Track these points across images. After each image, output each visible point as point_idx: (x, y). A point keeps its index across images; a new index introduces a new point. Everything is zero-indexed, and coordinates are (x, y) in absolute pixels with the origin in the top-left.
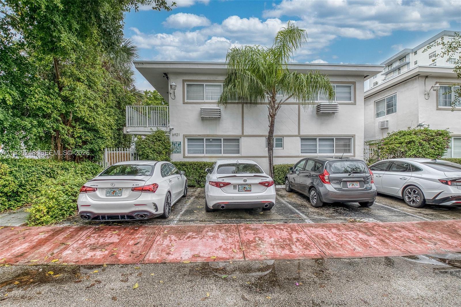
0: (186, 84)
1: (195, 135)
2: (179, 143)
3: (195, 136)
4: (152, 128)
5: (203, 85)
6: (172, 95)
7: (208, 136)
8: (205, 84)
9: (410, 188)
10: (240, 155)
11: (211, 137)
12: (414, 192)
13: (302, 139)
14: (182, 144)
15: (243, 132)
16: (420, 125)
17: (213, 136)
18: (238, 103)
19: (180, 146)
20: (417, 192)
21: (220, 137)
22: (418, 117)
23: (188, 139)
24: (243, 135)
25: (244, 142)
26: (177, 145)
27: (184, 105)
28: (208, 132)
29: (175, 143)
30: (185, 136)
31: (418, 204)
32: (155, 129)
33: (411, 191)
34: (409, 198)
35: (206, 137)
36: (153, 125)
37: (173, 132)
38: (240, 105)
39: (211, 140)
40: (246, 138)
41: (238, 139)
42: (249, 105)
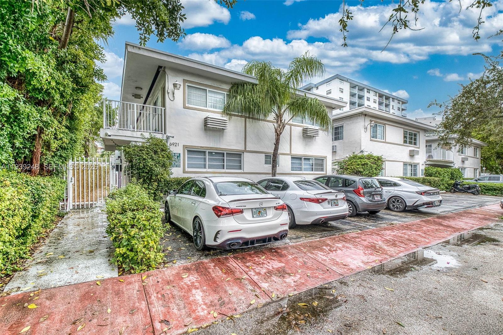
0: (187, 85)
1: (197, 146)
2: (178, 155)
3: (197, 148)
4: (143, 133)
5: (206, 90)
6: (171, 95)
7: (211, 148)
8: (208, 89)
9: (394, 199)
10: (242, 172)
11: (214, 150)
12: (398, 201)
13: (292, 158)
14: (182, 156)
15: (245, 148)
16: (362, 152)
17: (216, 149)
18: (241, 116)
19: (179, 158)
20: (400, 201)
21: (223, 151)
22: (361, 145)
23: (188, 151)
24: (245, 151)
25: (247, 157)
26: (176, 157)
27: (184, 109)
28: (212, 145)
29: (173, 155)
30: (185, 147)
31: (401, 210)
32: (147, 135)
33: (395, 201)
34: (394, 206)
35: (209, 150)
36: (144, 130)
37: (171, 141)
38: (242, 118)
39: (213, 153)
40: (248, 154)
41: (240, 155)
42: (251, 120)
